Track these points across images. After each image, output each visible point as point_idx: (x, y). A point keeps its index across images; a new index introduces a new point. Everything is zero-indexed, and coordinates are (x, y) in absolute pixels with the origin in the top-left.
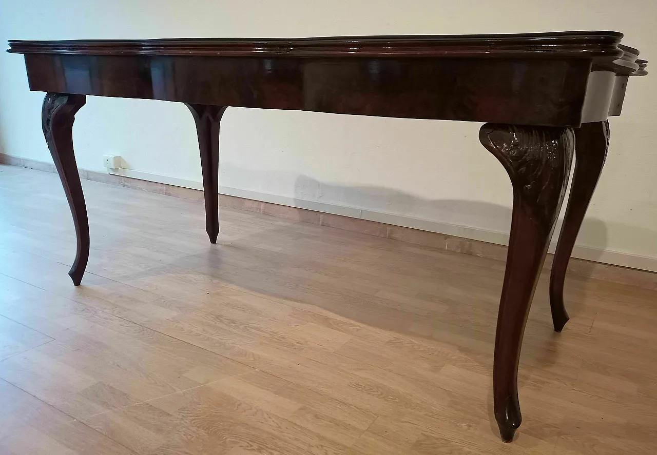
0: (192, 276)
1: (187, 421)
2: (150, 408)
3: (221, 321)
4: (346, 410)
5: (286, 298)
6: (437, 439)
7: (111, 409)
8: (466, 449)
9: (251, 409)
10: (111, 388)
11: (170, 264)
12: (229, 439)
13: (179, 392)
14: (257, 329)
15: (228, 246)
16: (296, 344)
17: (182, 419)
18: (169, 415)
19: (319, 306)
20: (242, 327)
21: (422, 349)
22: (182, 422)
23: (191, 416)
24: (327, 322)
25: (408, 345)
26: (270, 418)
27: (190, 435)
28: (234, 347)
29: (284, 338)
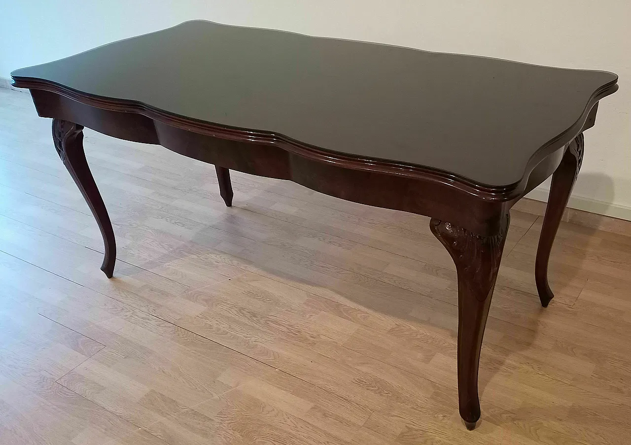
0: (213, 256)
1: (225, 425)
2: (195, 414)
3: (244, 315)
4: (349, 408)
5: (302, 281)
6: (417, 430)
7: (165, 417)
8: (438, 438)
9: (274, 410)
10: (161, 395)
11: (191, 241)
12: (258, 440)
13: (216, 397)
14: (276, 322)
15: (245, 209)
16: (310, 338)
17: (221, 423)
18: (210, 419)
19: (332, 290)
20: (262, 321)
21: (419, 337)
22: (221, 426)
23: (228, 420)
24: (338, 309)
25: (407, 333)
26: (288, 418)
27: (229, 438)
28: (257, 345)
29: (299, 332)
